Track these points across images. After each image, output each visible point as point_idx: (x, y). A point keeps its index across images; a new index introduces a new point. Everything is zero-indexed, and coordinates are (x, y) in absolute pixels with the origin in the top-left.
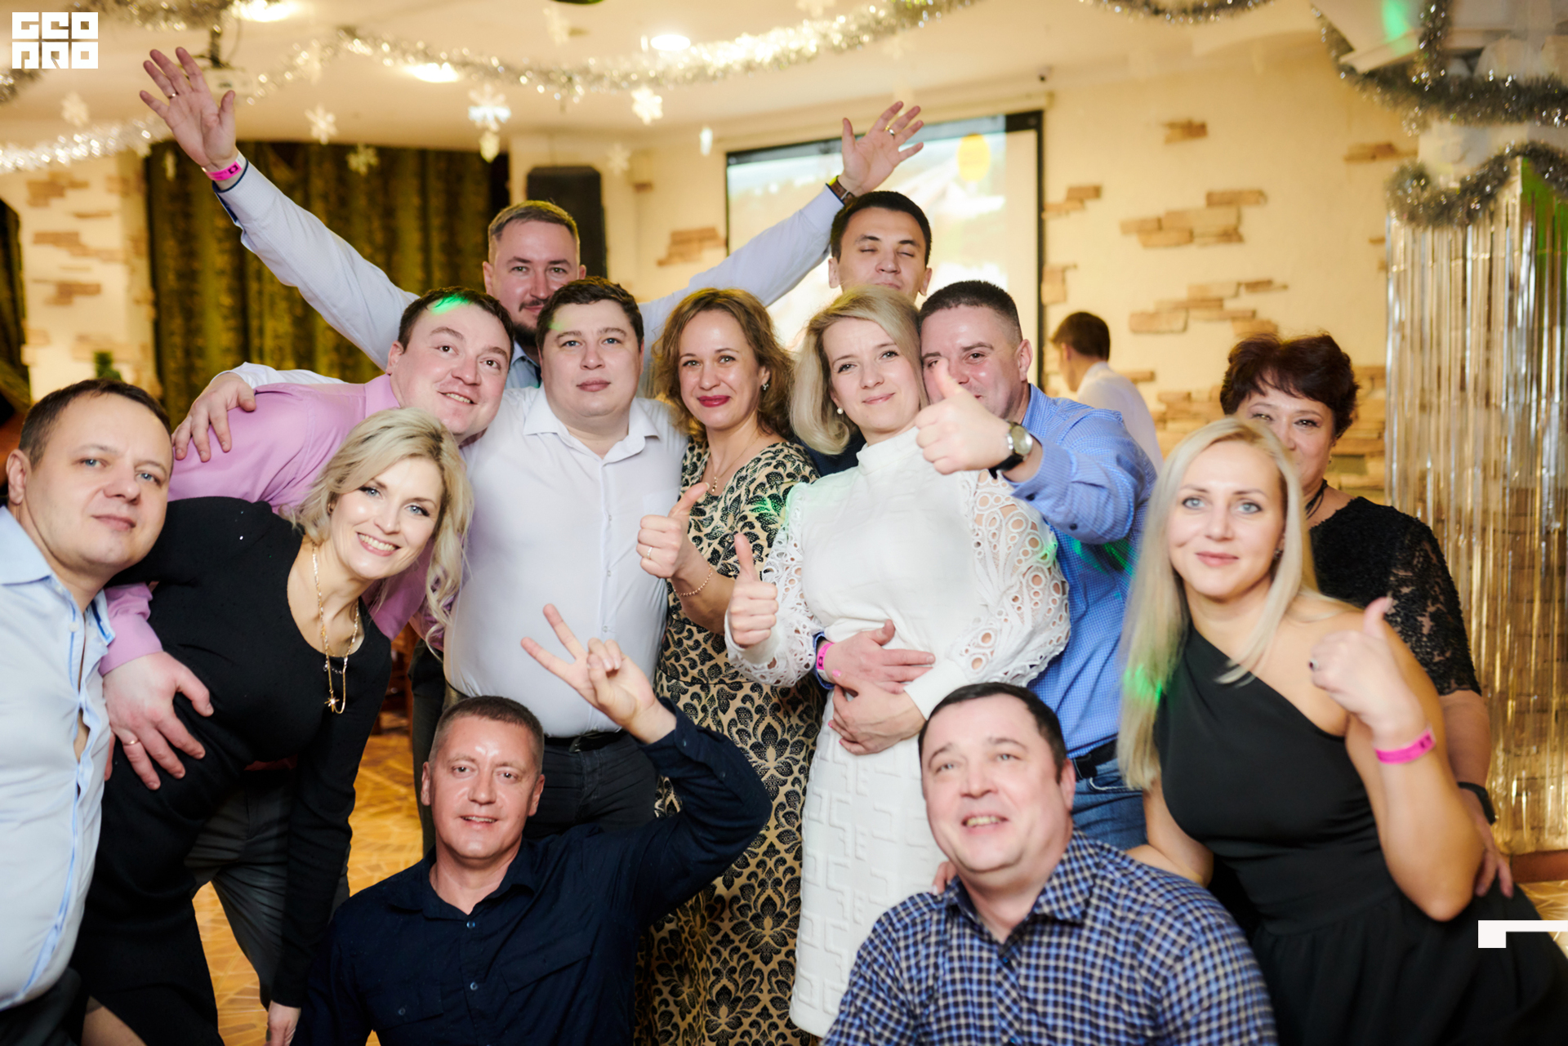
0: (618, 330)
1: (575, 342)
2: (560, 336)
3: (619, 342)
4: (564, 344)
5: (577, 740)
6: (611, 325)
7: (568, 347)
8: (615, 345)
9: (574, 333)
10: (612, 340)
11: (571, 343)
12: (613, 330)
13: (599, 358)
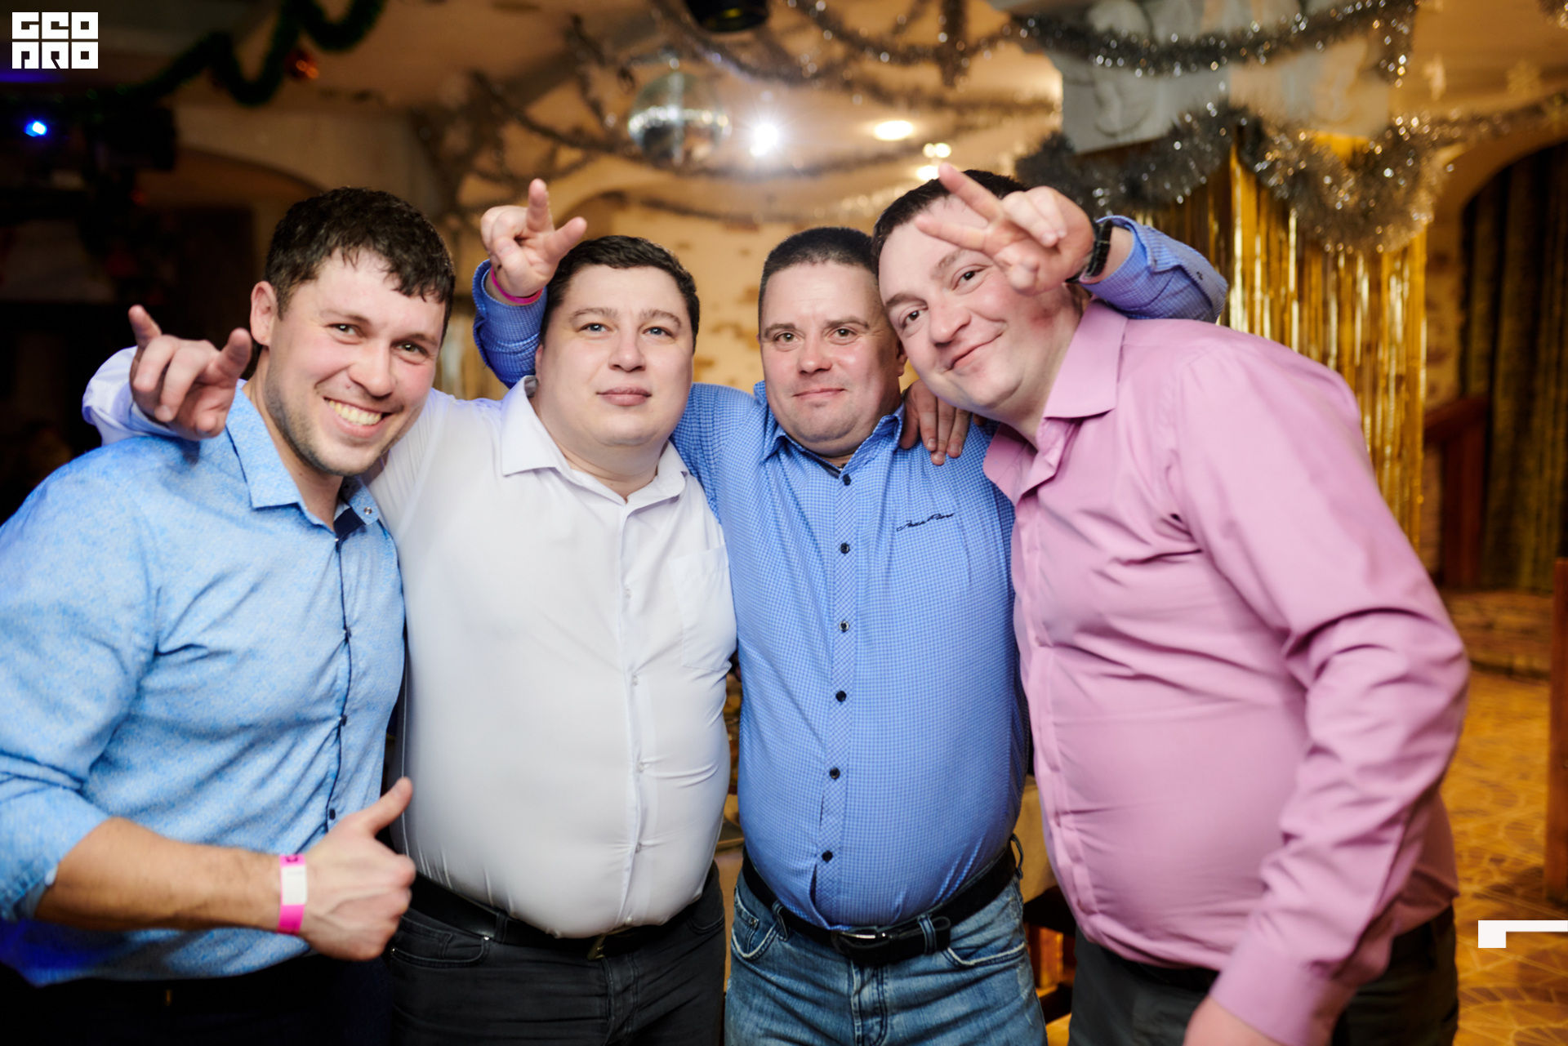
0: (671, 316)
1: (600, 326)
2: (579, 313)
3: (669, 333)
4: (585, 328)
5: (600, 941)
6: (662, 307)
7: (588, 333)
8: (662, 337)
9: (603, 311)
10: (658, 330)
11: (593, 326)
12: (665, 314)
13: (640, 355)
